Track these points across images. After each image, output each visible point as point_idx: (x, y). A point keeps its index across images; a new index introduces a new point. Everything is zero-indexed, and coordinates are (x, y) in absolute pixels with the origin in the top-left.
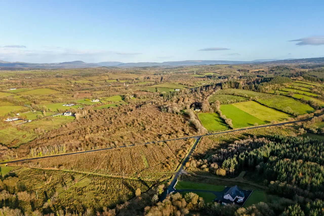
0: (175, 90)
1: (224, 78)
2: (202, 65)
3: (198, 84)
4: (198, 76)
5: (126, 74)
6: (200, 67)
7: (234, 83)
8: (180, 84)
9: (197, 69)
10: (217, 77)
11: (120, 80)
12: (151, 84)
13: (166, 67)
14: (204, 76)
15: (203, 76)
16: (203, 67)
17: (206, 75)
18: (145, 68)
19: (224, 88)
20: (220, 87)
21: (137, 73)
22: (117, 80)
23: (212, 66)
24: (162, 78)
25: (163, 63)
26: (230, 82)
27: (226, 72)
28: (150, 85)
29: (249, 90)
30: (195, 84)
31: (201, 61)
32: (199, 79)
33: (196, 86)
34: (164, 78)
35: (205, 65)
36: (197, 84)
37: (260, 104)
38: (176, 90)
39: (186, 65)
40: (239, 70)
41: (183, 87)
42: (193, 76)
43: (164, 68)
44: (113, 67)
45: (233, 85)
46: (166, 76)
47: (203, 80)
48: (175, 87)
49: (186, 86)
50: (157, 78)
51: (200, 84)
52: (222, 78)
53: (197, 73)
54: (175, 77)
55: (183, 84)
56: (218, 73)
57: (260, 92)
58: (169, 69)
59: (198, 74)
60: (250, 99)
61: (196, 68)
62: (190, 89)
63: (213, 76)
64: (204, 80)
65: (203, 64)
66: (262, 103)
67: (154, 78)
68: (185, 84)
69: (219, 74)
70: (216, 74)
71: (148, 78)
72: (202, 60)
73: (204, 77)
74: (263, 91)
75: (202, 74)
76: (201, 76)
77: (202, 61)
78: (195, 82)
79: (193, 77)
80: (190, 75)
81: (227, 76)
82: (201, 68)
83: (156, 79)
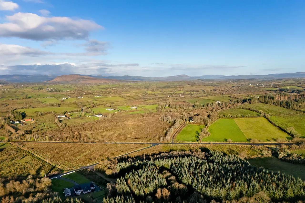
19: (253, 102)
53: (274, 87)
60: (260, 115)
68: (233, 97)
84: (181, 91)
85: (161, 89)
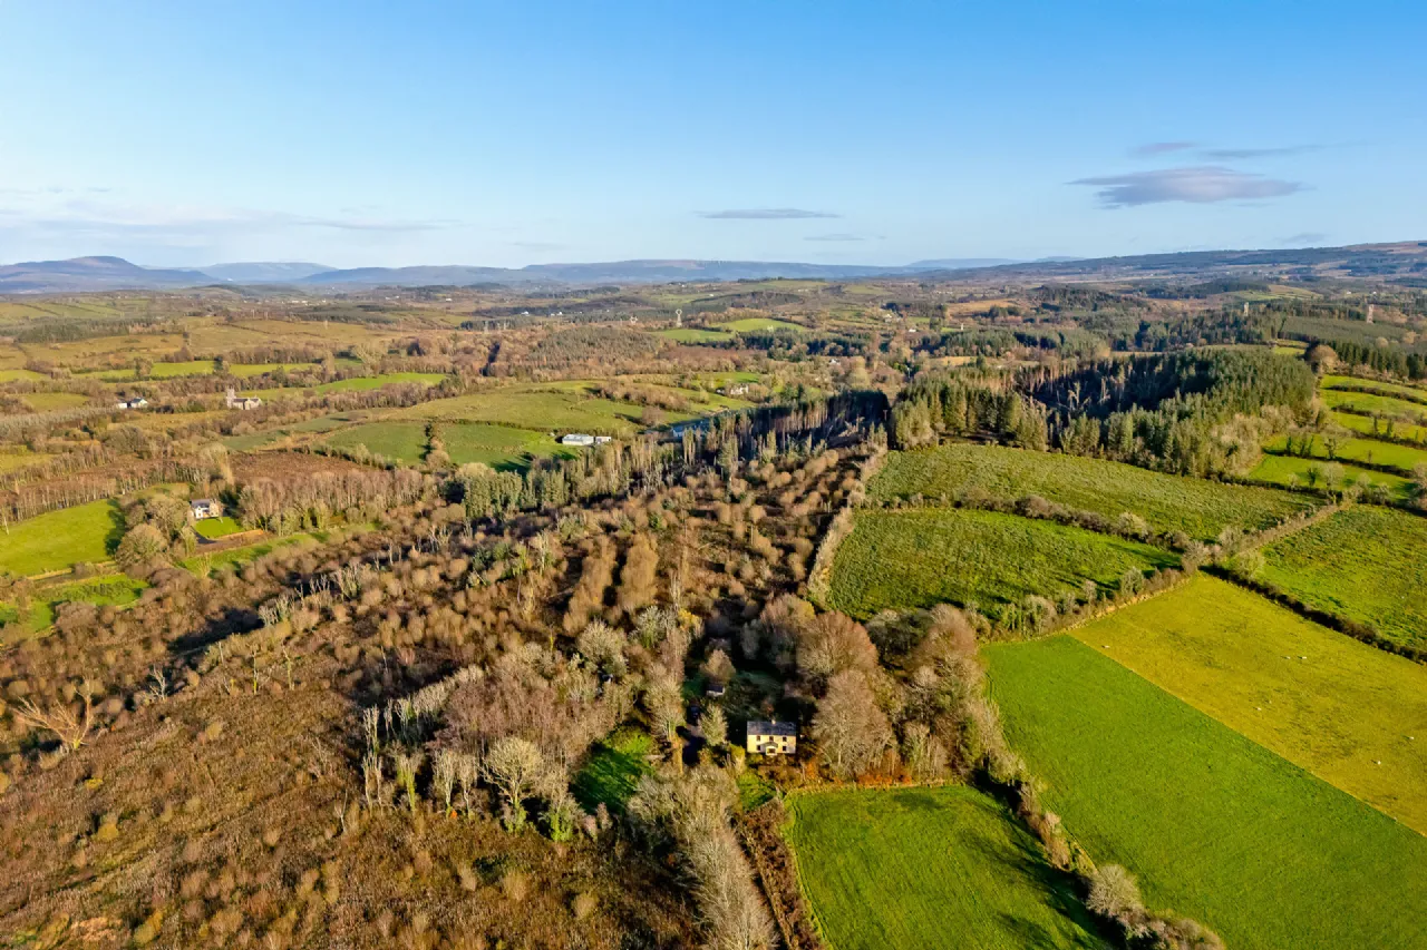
0: (559, 440)
1: (841, 348)
2: (701, 281)
3: (708, 390)
4: (698, 336)
5: (300, 326)
6: (694, 291)
7: (969, 398)
8: (597, 392)
9: (687, 300)
10: (800, 346)
11: (240, 359)
12: (406, 395)
13: (536, 289)
14: (731, 336)
15: (725, 338)
16: (713, 291)
17: (742, 335)
18: (427, 293)
19: (914, 441)
20: (882, 434)
21: (368, 320)
22: (218, 360)
23: (750, 288)
24: (496, 349)
25: (524, 270)
26: (944, 395)
27: (837, 318)
28: (399, 398)
29: (1096, 456)
30: (689, 393)
31: (695, 262)
32: (710, 359)
33: (696, 407)
34: (506, 346)
35: (716, 281)
36: (704, 395)
37: (1298, 608)
38: (570, 441)
39: (631, 279)
40: (890, 306)
41: (618, 416)
42: (670, 335)
43: (528, 292)
44: (270, 288)
45: (962, 413)
46: (518, 335)
47: (732, 366)
48: (560, 416)
49: (637, 412)
50: (467, 351)
51: (721, 391)
52: (827, 348)
53: (690, 324)
54: (569, 342)
55: (619, 394)
56: (794, 318)
57: (1185, 472)
58: (551, 296)
59: (697, 327)
60: (1185, 563)
61: (679, 292)
62: (662, 429)
63: (778, 342)
64: (738, 367)
65: (704, 278)
66: (1309, 607)
67: (450, 346)
68: (627, 397)
69: (800, 324)
70: (789, 325)
71: (415, 349)
72: (697, 258)
73: (732, 343)
74: (1216, 467)
75: (714, 326)
76: (714, 337)
77: (700, 264)
78: (687, 382)
79: (673, 344)
80: (651, 329)
81: (854, 340)
82: (703, 296)
83: (461, 355)
84: (189, 360)
85: (13, 345)
